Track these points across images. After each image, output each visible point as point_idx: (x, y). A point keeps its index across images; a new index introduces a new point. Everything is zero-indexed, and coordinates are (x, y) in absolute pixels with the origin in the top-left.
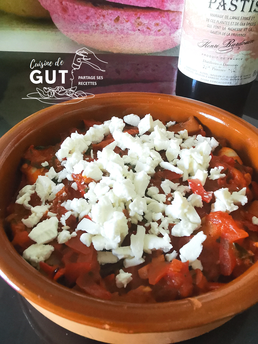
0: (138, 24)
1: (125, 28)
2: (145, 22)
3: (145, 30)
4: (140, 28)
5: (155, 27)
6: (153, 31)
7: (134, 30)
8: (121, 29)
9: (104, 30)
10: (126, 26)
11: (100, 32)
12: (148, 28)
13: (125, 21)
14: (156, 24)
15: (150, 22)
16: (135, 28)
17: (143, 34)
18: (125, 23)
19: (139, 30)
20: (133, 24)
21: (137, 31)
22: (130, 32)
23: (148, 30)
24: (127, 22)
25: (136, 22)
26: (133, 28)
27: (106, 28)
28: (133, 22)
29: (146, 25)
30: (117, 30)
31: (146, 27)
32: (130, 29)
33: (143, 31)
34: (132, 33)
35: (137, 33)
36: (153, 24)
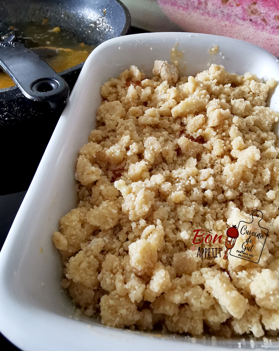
0: (252, 12)
1: (233, 14)
2: (262, 11)
3: (259, 21)
4: (253, 17)
5: (274, 21)
6: (270, 25)
7: (244, 19)
8: (228, 14)
9: (207, 11)
10: (234, 12)
11: (201, 12)
12: (264, 20)
13: (235, 5)
14: (277, 16)
15: (270, 12)
16: (246, 16)
17: (254, 27)
18: (234, 7)
19: (251, 20)
20: (244, 10)
21: (248, 22)
22: (238, 20)
23: (263, 23)
24: (238, 5)
25: (250, 8)
26: (244, 16)
27: (209, 9)
28: (246, 7)
29: (262, 15)
30: (222, 13)
31: (261, 18)
32: (240, 16)
33: (256, 23)
34: (241, 22)
35: (247, 24)
36: (273, 15)
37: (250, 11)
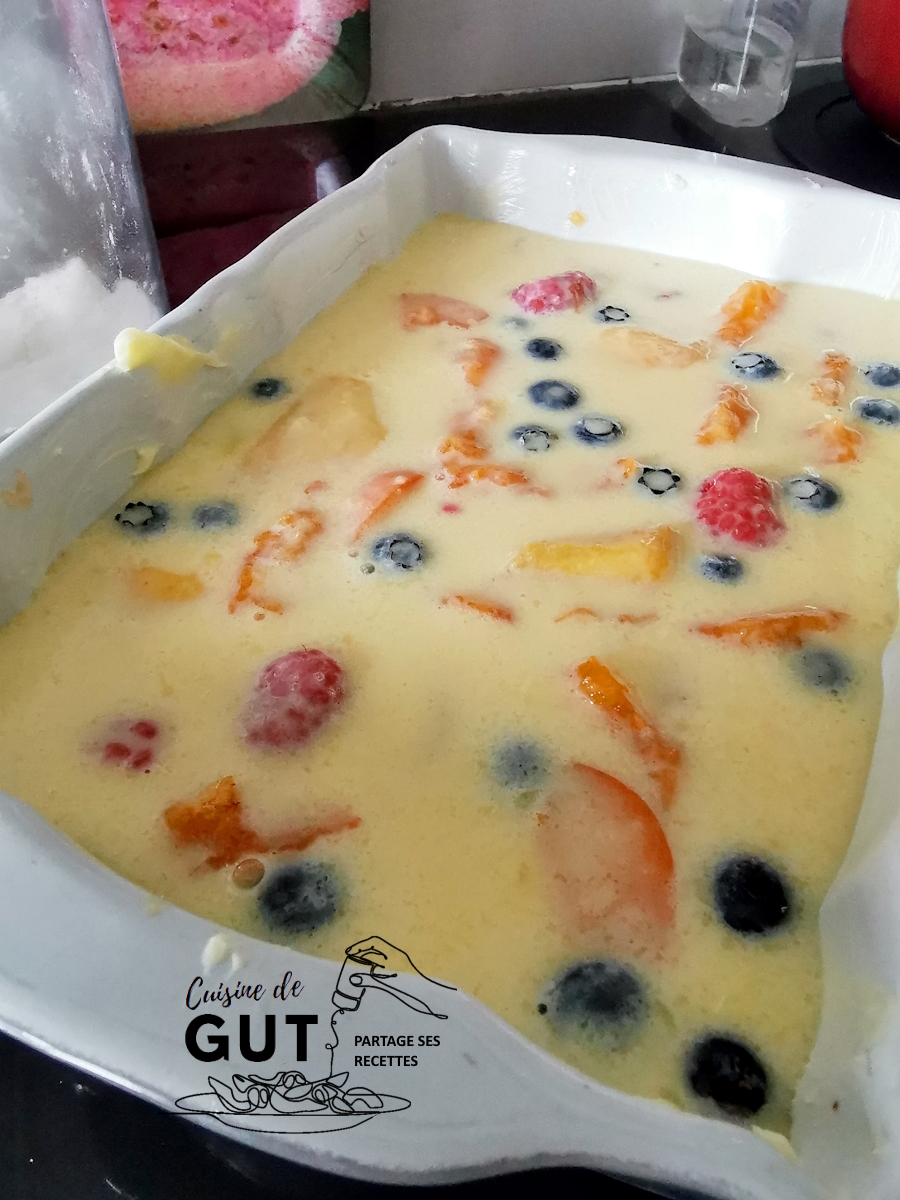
0: (157, 26)
2: (180, 18)
3: (185, 43)
4: (165, 38)
5: (215, 31)
6: (212, 44)
7: (146, 50)
12: (193, 36)
14: (217, 19)
15: (198, 15)
16: (148, 41)
17: (181, 58)
19: (164, 46)
20: (138, 29)
21: (160, 51)
22: (134, 57)
23: (196, 43)
25: (148, 19)
26: (142, 43)
28: (138, 19)
29: (183, 26)
31: (184, 33)
32: (133, 45)
33: (179, 48)
34: (144, 58)
35: (160, 56)
36: (208, 19)
37: (151, 26)
